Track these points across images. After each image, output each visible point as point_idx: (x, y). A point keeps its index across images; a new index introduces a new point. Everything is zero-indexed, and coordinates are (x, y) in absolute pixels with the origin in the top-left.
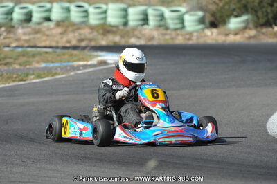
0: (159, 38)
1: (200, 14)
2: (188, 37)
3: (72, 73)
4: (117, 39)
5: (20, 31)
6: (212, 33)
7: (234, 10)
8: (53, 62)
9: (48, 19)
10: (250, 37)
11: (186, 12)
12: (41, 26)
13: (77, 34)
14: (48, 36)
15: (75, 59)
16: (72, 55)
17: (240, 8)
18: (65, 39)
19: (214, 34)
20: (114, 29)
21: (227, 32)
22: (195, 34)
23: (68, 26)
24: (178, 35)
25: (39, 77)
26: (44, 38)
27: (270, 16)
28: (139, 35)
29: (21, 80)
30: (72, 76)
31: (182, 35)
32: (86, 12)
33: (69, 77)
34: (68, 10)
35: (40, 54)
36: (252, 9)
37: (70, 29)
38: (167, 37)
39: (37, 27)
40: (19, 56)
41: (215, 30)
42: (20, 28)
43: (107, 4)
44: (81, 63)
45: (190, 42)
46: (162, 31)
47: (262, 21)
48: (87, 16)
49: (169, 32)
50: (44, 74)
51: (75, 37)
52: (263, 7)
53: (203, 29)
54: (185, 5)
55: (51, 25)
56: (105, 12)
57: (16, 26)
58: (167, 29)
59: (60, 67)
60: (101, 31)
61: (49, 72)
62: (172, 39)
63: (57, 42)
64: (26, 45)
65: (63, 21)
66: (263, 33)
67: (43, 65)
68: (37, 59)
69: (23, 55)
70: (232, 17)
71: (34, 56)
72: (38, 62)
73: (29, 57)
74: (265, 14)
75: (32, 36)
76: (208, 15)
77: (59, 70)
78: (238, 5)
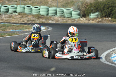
0: (61, 21)
1: (79, 11)
2: (73, 21)
3: (23, 34)
4: (44, 21)
5: (4, 16)
6: (83, 19)
7: (92, 10)
8: (15, 29)
9: (15, 12)
10: (99, 22)
11: (73, 11)
12: (12, 14)
13: (27, 18)
14: (15, 18)
15: (25, 28)
16: (23, 27)
17: (95, 10)
18: (22, 20)
19: (84, 20)
20: (43, 17)
21: (89, 19)
22: (76, 20)
23: (23, 15)
24: (69, 20)
25: (9, 35)
26: (13, 19)
27: (107, 13)
28: (53, 19)
29: (2, 36)
30: (23, 35)
31: (71, 20)
32: (31, 9)
33: (22, 35)
34: (24, 8)
35: (11, 26)
36: (100, 10)
37: (24, 16)
38: (64, 20)
39: (11, 15)
40: (2, 27)
41: (84, 18)
42: (4, 15)
43: (40, 6)
44: (27, 30)
45: (74, 23)
46: (62, 18)
47: (104, 15)
48: (32, 11)
49: (65, 18)
50: (11, 34)
51: (26, 19)
52: (105, 9)
53: (80, 18)
54: (72, 7)
55: (17, 14)
56: (39, 9)
57: (2, 14)
58: (64, 17)
59: (18, 31)
60: (37, 17)
61: (13, 33)
62: (67, 21)
63: (19, 21)
64: (5, 22)
65: (22, 13)
66: (104, 20)
67: (11, 30)
68: (9, 28)
69: (4, 26)
70: (92, 13)
71: (8, 26)
72: (9, 29)
73: (6, 27)
74: (105, 12)
75: (8, 18)
76: (82, 12)
77: (18, 33)
78: (94, 8)
